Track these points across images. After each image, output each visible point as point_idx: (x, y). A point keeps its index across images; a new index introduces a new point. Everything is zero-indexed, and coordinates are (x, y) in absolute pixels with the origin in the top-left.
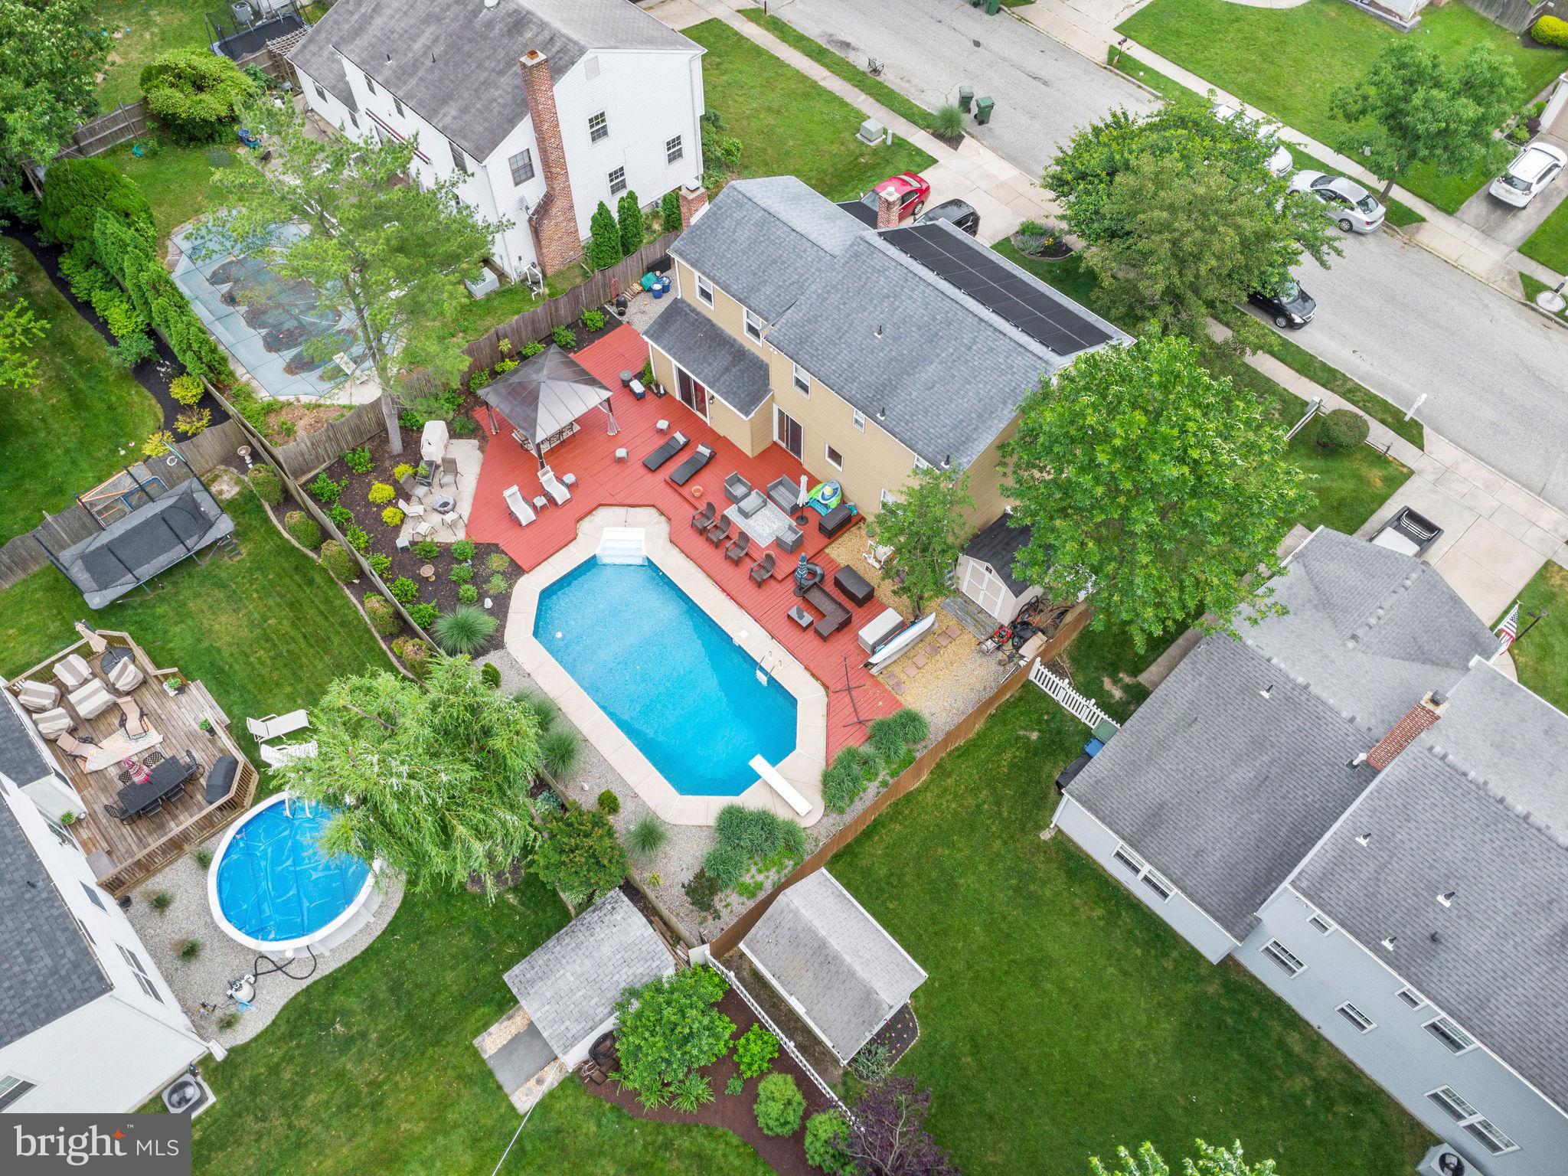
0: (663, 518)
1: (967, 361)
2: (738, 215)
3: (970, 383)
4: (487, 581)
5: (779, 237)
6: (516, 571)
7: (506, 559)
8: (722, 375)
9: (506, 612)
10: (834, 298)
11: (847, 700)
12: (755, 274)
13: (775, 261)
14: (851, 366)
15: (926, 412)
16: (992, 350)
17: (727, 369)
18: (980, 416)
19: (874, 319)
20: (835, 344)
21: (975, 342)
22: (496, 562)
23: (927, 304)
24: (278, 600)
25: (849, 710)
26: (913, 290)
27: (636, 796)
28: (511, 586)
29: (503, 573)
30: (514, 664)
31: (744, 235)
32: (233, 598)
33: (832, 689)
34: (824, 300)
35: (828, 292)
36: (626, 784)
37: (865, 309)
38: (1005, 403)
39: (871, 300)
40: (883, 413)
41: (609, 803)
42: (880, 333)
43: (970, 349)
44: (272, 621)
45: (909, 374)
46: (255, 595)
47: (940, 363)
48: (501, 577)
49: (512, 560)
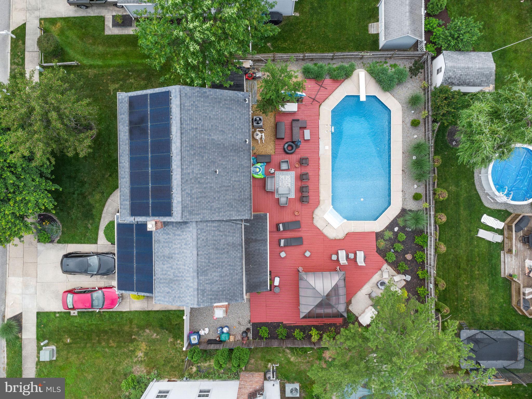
0: (314, 216)
1: (202, 126)
2: (208, 287)
3: (210, 117)
4: (390, 239)
5: (205, 258)
6: (379, 235)
7: (378, 244)
8: (259, 240)
9: (392, 222)
10: (215, 205)
11: (318, 96)
12: (228, 252)
13: (217, 249)
14: (237, 172)
15: (233, 125)
16: (191, 119)
17: (256, 241)
18: (220, 102)
19: (212, 179)
20: (233, 186)
21: (193, 128)
22: (382, 244)
23: (190, 162)
24: (459, 291)
25: (320, 93)
26: (189, 174)
27: (403, 122)
28: (383, 231)
29: (383, 238)
30: (404, 200)
31: (214, 275)
32: (472, 303)
33: (319, 104)
34: (219, 208)
35: (215, 210)
36: (403, 128)
37: (211, 187)
38: (208, 97)
39: (205, 188)
40: (246, 141)
41: (415, 124)
42: (216, 172)
43: (196, 128)
44: (466, 283)
45: (224, 145)
46: (465, 299)
47: (210, 135)
48: (385, 237)
49: (377, 240)
